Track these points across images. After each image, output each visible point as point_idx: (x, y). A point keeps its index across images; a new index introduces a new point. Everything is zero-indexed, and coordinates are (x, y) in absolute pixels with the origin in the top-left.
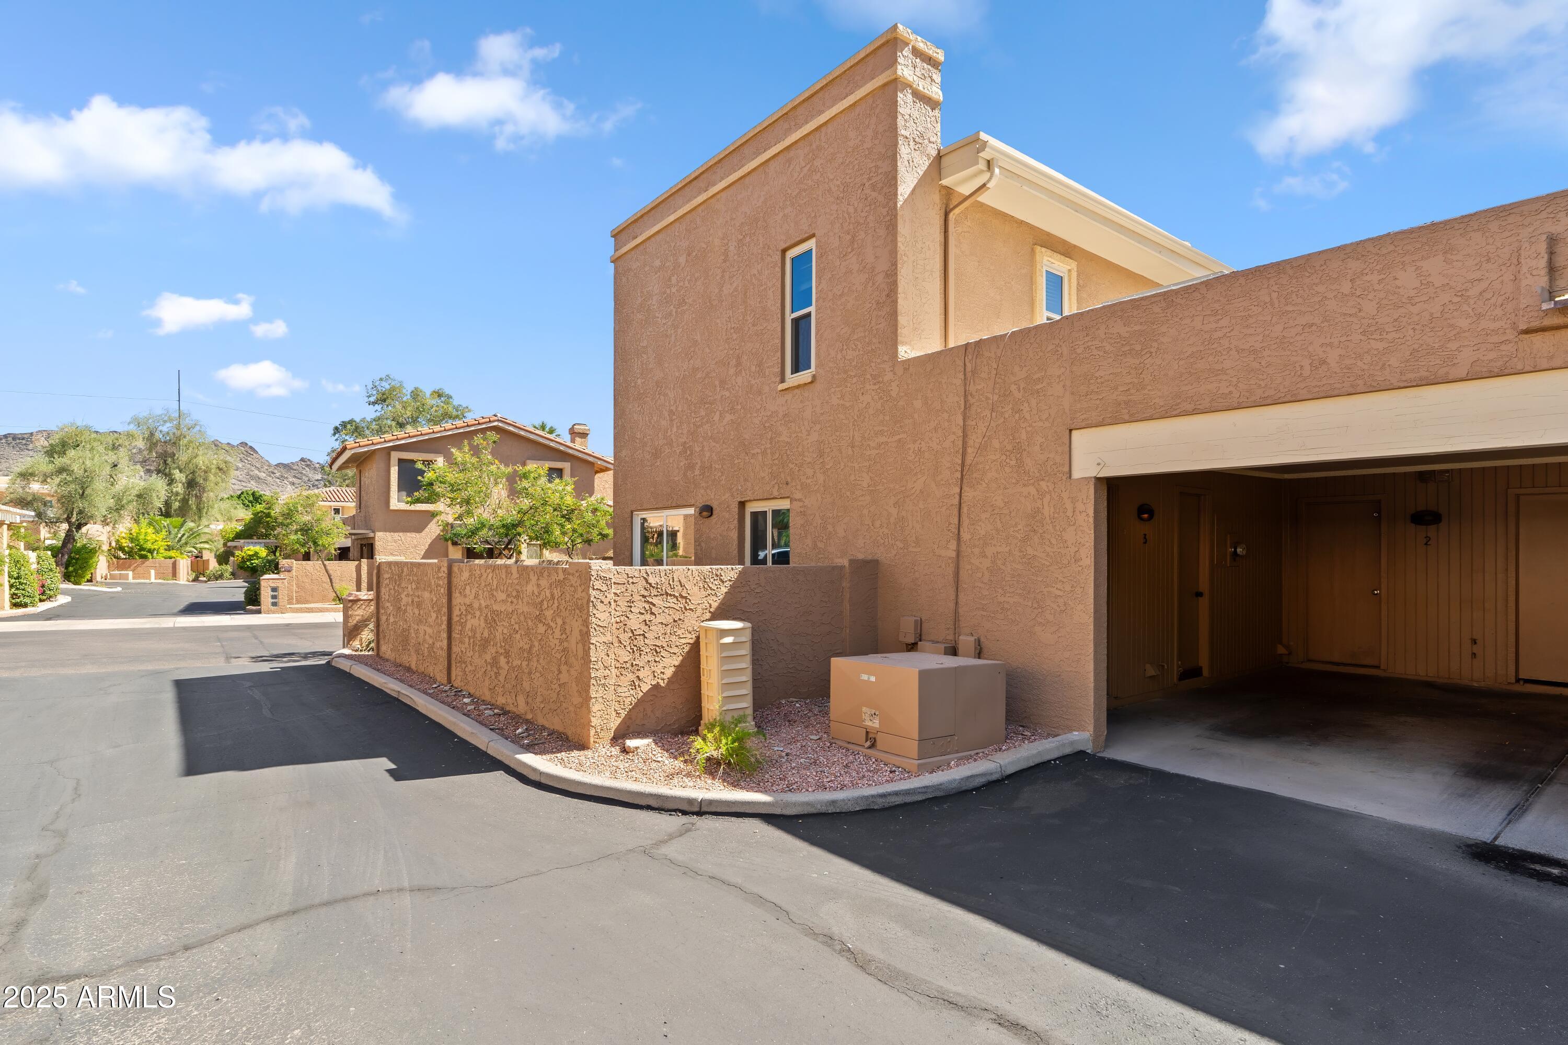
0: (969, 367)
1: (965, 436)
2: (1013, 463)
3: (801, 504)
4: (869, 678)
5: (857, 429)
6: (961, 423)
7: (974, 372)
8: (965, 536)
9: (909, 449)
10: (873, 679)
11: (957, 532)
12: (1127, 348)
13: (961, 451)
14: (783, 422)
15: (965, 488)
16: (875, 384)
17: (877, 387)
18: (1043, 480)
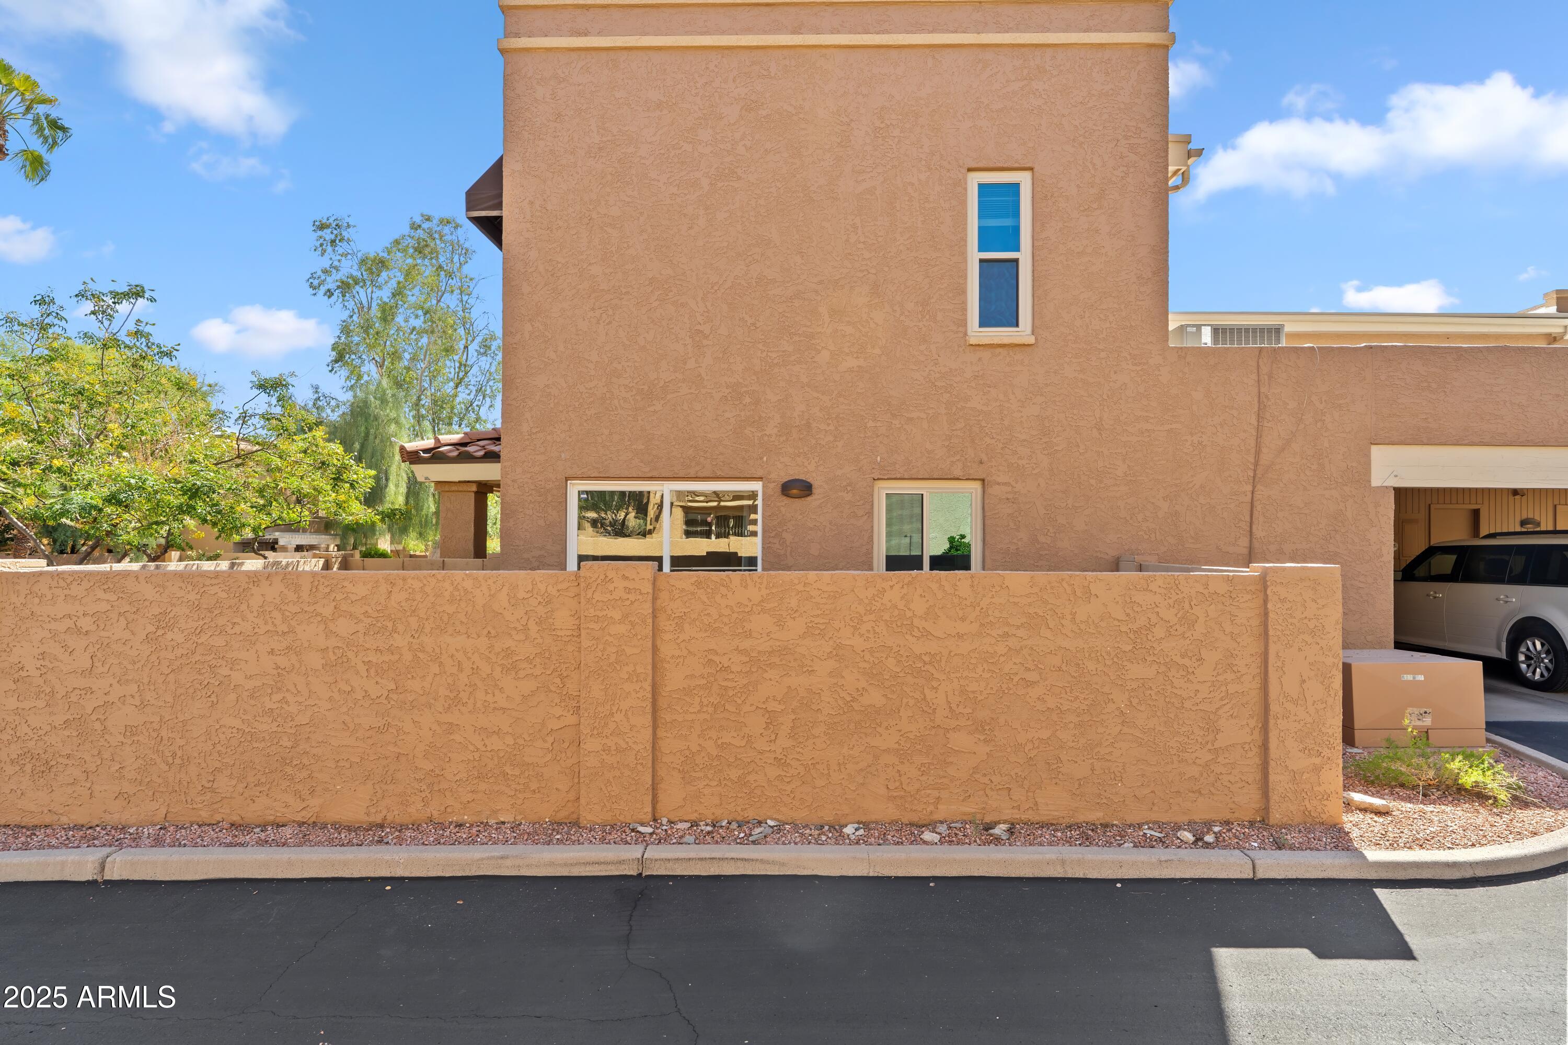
0: (1265, 369)
1: (1259, 437)
2: (1314, 467)
3: (1009, 489)
4: (1414, 678)
5: (1106, 409)
6: (1256, 423)
7: (1270, 376)
8: (1259, 532)
9: (1186, 440)
10: (1421, 678)
11: (1248, 529)
12: (1425, 384)
13: (1253, 451)
14: (973, 384)
15: (1259, 487)
16: (1135, 364)
17: (1139, 368)
18: (1347, 485)
